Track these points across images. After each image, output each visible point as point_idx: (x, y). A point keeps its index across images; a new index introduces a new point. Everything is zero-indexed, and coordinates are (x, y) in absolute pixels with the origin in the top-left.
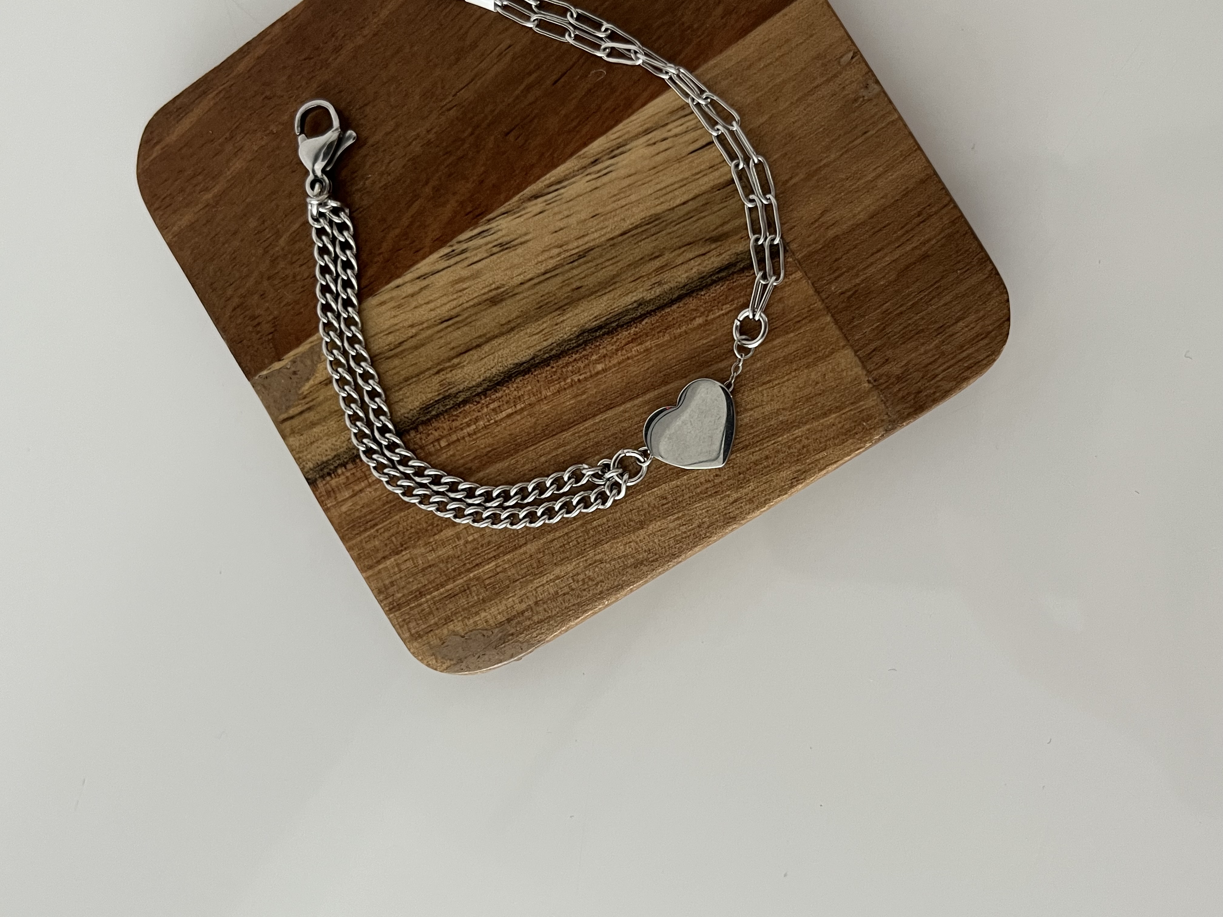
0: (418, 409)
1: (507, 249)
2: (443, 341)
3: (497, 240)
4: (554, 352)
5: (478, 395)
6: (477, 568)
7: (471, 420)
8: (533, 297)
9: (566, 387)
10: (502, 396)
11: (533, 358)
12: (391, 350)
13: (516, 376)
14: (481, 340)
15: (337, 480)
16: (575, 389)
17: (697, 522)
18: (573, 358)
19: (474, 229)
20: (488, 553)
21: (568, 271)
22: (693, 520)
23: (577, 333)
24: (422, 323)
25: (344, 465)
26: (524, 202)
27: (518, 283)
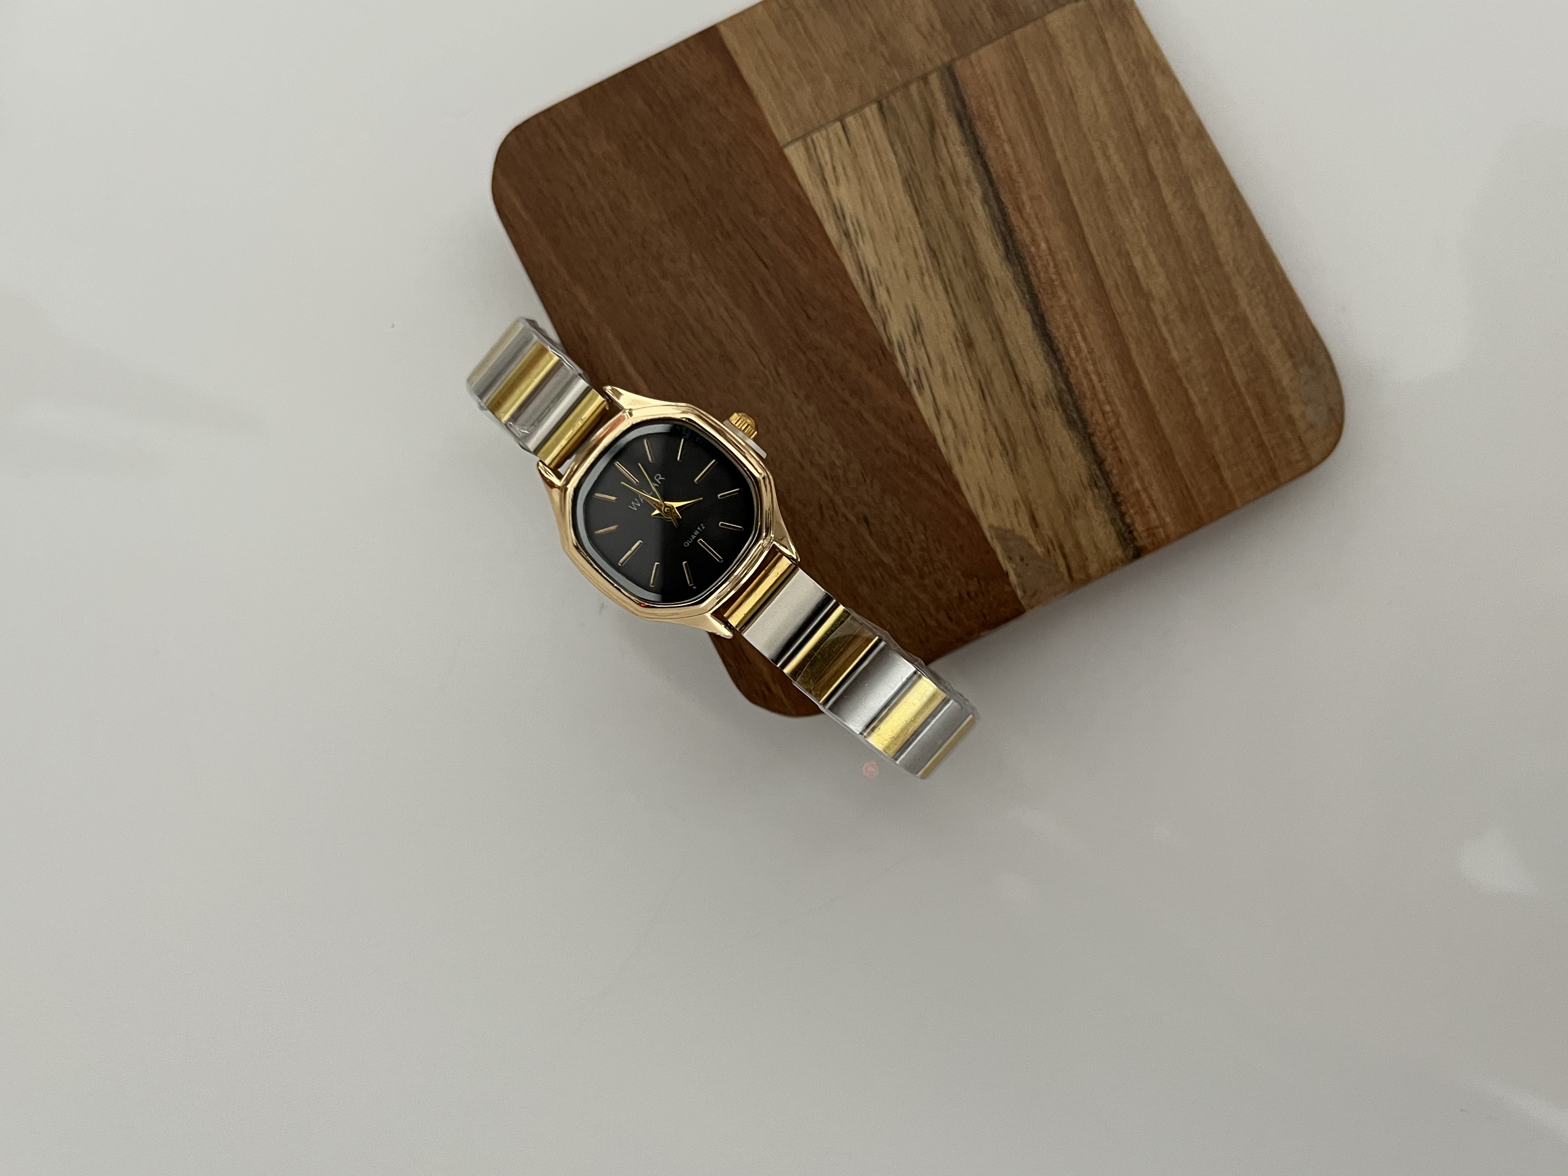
0: (1070, 431)
1: (919, 327)
2: (1003, 399)
3: (909, 337)
5: (1061, 368)
6: (1237, 385)
7: (1086, 379)
8: (969, 306)
9: (1060, 280)
11: (1029, 310)
12: (1007, 454)
13: (1045, 328)
14: (1006, 361)
16: (1062, 271)
20: (1223, 372)
23: (1009, 265)
24: (983, 418)
26: (876, 308)
27: (953, 318)
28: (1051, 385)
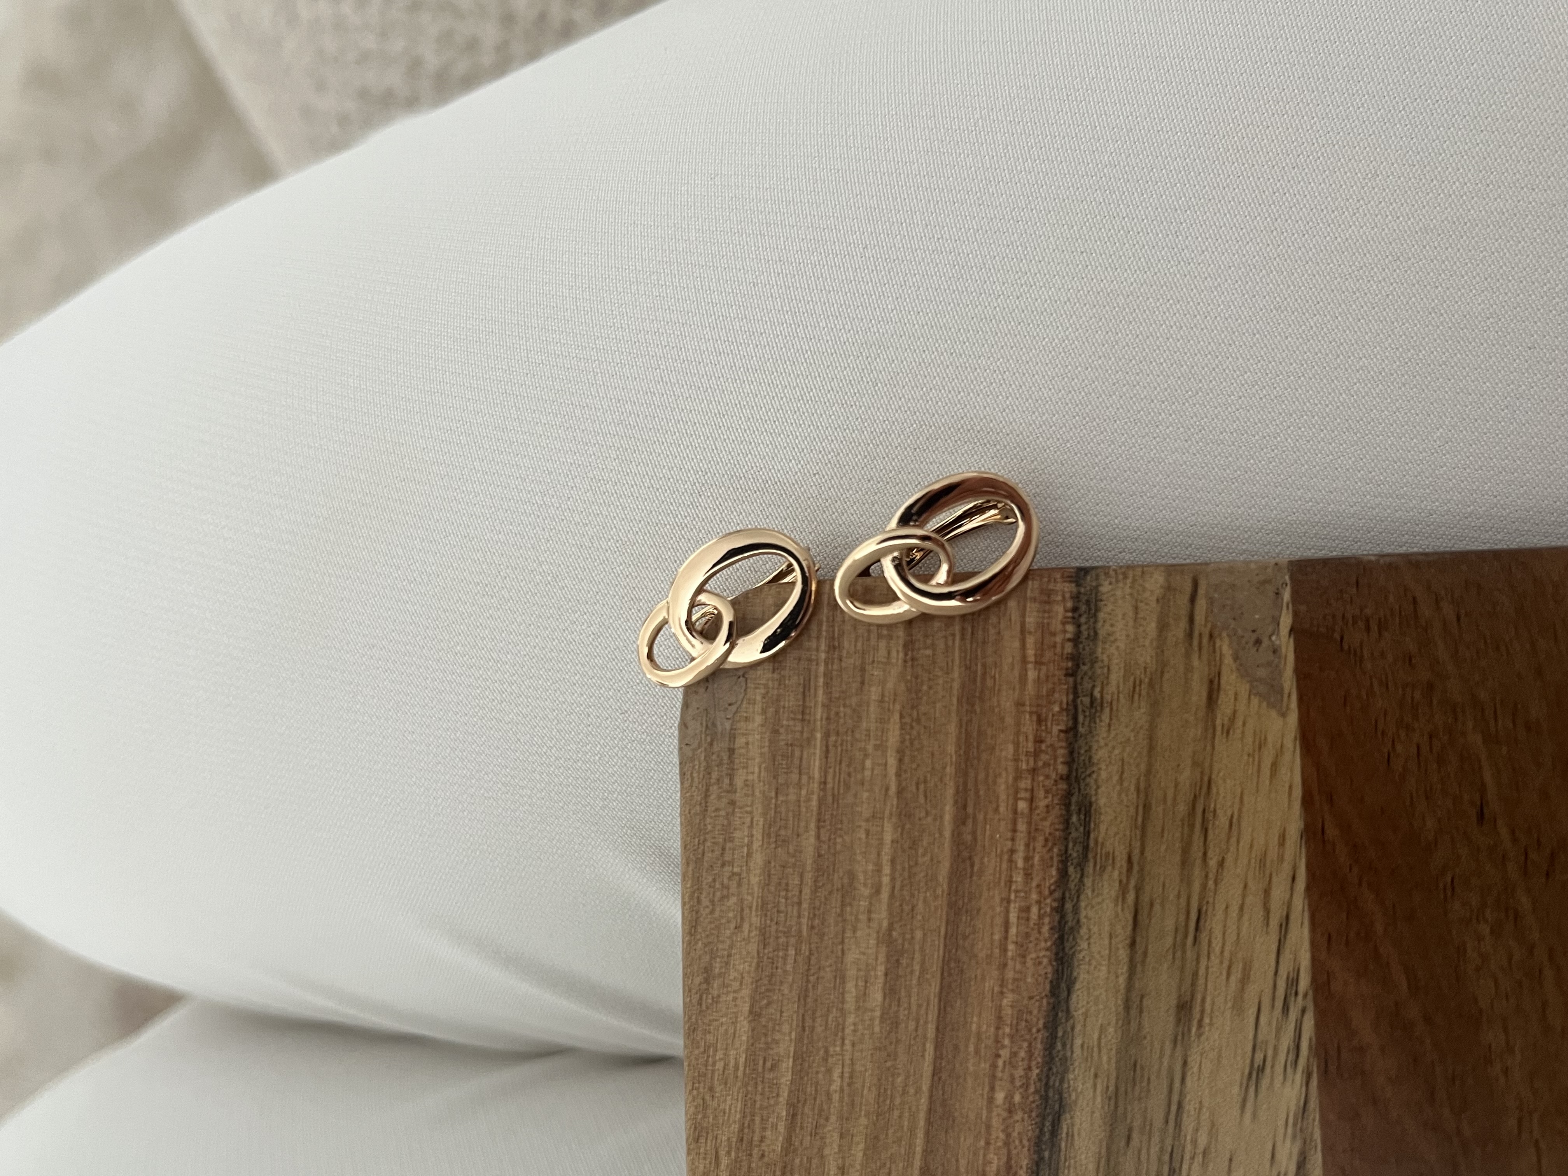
0: (1093, 799)
1: (1250, 1074)
2: (1171, 897)
3: (1272, 1067)
4: (1059, 1046)
5: (1063, 899)
6: (824, 748)
7: (1032, 866)
8: (1156, 1067)
9: (1001, 1032)
10: (1040, 932)
11: (1068, 1011)
12: (1204, 810)
13: (1057, 970)
14: (1140, 952)
15: (1060, 617)
16: (990, 1042)
17: (718, 1088)
18: (1034, 1068)
19: (1310, 1047)
20: (834, 776)
21: (1162, 1141)
22: (722, 1086)
23: (1065, 1095)
24: (1216, 883)
25: (1076, 640)
26: (1305, 1142)
27: (1189, 1059)
28: (1088, 882)
